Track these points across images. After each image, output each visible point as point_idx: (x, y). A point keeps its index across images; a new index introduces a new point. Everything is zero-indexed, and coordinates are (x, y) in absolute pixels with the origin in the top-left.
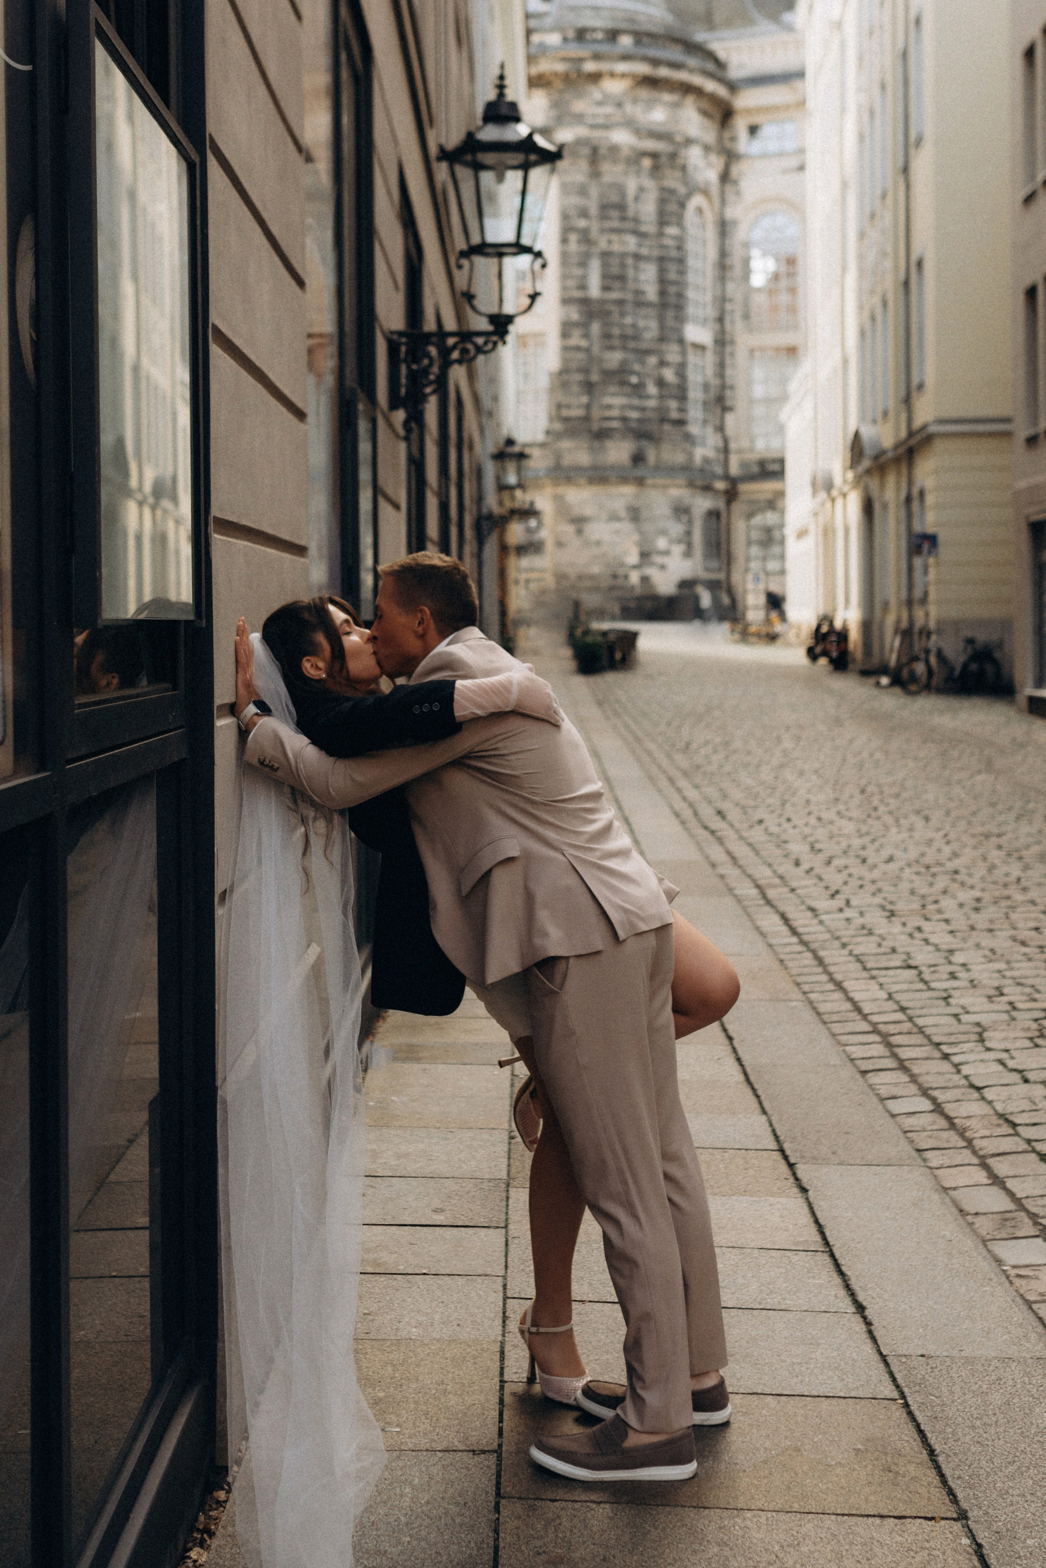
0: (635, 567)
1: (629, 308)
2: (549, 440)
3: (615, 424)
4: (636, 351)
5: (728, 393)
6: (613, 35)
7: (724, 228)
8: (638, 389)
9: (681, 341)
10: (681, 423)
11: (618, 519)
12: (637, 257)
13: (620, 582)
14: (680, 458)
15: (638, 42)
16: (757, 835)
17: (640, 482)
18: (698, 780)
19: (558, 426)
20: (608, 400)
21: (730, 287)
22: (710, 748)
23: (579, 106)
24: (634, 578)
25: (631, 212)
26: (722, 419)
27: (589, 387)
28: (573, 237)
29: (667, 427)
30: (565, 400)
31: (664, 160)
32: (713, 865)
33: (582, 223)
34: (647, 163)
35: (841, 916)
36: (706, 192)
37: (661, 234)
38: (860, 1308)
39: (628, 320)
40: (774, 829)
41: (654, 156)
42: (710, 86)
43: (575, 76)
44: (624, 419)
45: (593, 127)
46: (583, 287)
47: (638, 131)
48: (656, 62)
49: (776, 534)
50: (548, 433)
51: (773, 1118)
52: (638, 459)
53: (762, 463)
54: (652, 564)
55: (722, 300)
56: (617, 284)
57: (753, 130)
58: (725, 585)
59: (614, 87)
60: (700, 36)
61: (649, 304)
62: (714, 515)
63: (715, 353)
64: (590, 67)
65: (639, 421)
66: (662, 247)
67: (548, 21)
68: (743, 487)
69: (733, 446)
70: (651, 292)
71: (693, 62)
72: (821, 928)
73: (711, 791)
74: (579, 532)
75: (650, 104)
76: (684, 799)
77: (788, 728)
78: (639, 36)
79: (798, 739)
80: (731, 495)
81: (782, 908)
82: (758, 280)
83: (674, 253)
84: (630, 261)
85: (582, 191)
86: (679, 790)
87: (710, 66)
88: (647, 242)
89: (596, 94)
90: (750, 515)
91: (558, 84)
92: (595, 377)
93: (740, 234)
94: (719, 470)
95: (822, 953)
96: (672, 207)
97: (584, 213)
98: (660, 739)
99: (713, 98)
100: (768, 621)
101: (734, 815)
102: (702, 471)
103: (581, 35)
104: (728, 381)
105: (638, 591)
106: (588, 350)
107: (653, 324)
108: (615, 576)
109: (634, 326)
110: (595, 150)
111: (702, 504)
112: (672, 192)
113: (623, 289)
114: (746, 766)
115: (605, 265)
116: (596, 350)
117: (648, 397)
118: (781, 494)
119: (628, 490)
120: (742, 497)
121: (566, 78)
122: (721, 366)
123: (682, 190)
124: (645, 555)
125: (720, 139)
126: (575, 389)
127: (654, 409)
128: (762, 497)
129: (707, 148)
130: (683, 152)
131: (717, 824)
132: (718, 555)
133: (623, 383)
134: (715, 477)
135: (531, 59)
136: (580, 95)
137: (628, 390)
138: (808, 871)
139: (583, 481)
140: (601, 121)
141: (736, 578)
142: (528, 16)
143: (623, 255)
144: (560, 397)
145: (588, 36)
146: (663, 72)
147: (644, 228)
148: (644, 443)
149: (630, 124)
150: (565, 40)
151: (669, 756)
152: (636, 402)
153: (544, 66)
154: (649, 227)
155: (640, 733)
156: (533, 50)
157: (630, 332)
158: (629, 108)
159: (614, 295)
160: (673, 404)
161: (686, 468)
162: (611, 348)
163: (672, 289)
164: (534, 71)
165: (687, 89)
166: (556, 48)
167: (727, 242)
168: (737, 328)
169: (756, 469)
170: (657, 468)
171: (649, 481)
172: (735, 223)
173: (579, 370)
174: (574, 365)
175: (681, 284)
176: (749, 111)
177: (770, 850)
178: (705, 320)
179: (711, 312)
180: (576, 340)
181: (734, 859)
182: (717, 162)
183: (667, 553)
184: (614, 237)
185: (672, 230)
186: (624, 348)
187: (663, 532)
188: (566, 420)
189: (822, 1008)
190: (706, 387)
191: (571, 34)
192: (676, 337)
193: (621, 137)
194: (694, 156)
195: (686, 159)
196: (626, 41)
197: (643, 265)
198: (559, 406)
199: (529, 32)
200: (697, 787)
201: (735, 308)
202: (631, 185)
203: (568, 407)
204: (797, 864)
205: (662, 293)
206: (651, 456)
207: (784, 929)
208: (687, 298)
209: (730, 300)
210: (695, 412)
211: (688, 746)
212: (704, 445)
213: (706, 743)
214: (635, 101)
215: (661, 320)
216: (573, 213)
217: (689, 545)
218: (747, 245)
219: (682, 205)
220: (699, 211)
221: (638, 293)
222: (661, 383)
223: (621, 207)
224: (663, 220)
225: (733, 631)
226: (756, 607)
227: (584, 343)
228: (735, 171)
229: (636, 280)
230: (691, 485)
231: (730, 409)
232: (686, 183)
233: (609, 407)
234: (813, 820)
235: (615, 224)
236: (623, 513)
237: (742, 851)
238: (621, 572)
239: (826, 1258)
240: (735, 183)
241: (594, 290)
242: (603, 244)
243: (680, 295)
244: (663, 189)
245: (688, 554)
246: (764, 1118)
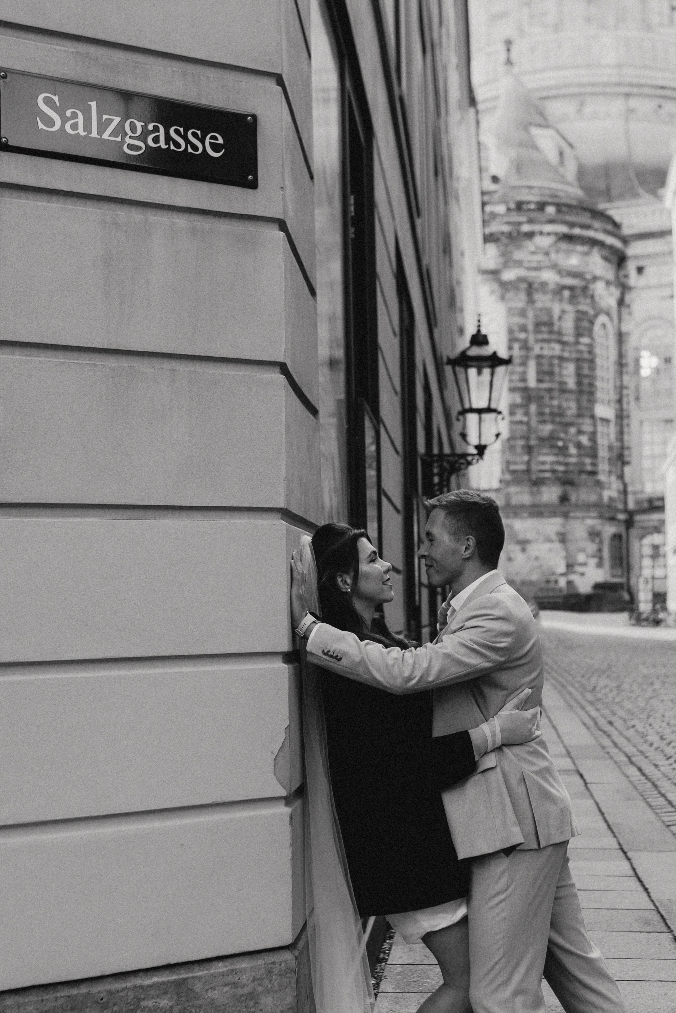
0: (562, 575)
1: (556, 394)
2: (502, 486)
3: (547, 475)
4: (561, 423)
5: (626, 452)
6: (541, 206)
7: (621, 338)
8: (563, 451)
9: (593, 417)
10: (594, 473)
11: (550, 541)
12: (561, 359)
13: (552, 585)
14: (593, 498)
15: (559, 211)
16: (630, 733)
17: (566, 516)
18: (599, 706)
19: (508, 477)
20: (542, 458)
21: (626, 378)
22: (607, 690)
23: (518, 255)
24: (562, 582)
25: (556, 328)
26: (622, 471)
27: (529, 449)
28: (516, 346)
29: (584, 476)
30: (512, 458)
31: (578, 292)
32: (604, 747)
33: (522, 336)
34: (566, 293)
35: (671, 767)
36: (608, 314)
37: (577, 343)
38: (646, 889)
39: (555, 403)
40: (641, 729)
41: (572, 288)
42: (610, 240)
43: (516, 234)
44: (553, 471)
45: (529, 269)
46: (524, 380)
47: (560, 272)
48: (572, 225)
49: (662, 551)
50: (501, 481)
51: (620, 839)
52: (564, 499)
53: (650, 501)
54: (574, 572)
55: (621, 388)
56: (547, 378)
57: (640, 270)
58: (626, 587)
59: (544, 242)
60: (601, 206)
61: (571, 392)
62: (617, 537)
63: (616, 424)
64: (526, 228)
65: (565, 472)
66: (578, 351)
67: (496, 197)
68: (637, 518)
69: (630, 489)
70: (571, 383)
71: (597, 224)
72: (658, 773)
73: (606, 712)
74: (524, 550)
75: (568, 253)
76: (589, 716)
77: (658, 677)
78: (559, 207)
79: (664, 683)
80: (629, 524)
81: (639, 764)
82: (645, 372)
83: (586, 356)
84: (556, 361)
85: (523, 313)
86: (587, 712)
87: (610, 227)
88: (567, 348)
89: (530, 245)
90: (642, 537)
91: (504, 240)
92: (533, 442)
93: (632, 342)
94: (620, 506)
95: (657, 783)
96: (585, 324)
97: (523, 329)
98: (577, 685)
99: (611, 248)
100: (654, 611)
101: (619, 723)
102: (609, 506)
103: (519, 206)
104: (626, 444)
105: (565, 592)
106: (528, 424)
107: (573, 405)
108: (548, 582)
109: (560, 407)
110: (530, 285)
111: (609, 530)
112: (584, 313)
113: (552, 381)
114: (629, 698)
115: (539, 364)
116: (534, 423)
117: (570, 456)
118: (663, 522)
119: (558, 521)
120: (636, 525)
121: (510, 235)
122: (621, 434)
123: (591, 312)
124: (570, 566)
125: (617, 277)
126: (519, 450)
127: (575, 464)
128: (651, 524)
129: (608, 283)
130: (592, 286)
131: (608, 728)
132: (621, 565)
133: (553, 447)
134: (618, 511)
135: (485, 223)
136: (519, 247)
137: (556, 451)
138: (657, 749)
139: (525, 515)
140: (534, 265)
141: (633, 581)
142: (483, 193)
143: (552, 357)
144: (509, 457)
145: (525, 207)
146: (577, 231)
147: (565, 339)
148: (569, 488)
149: (554, 267)
150: (509, 209)
151: (582, 695)
152: (561, 459)
153: (495, 227)
154: (570, 338)
155: (564, 683)
156: (486, 217)
157: (556, 410)
158: (553, 256)
159: (545, 385)
160: (588, 461)
161: (597, 505)
162: (544, 422)
163: (586, 381)
164: (487, 231)
165: (594, 243)
166: (502, 215)
167: (624, 347)
168: (631, 407)
169: (646, 505)
170: (577, 506)
171: (572, 514)
172: (628, 334)
173: (522, 438)
174: (518, 434)
175: (593, 377)
176: (636, 257)
177: (637, 739)
178: (609, 401)
179: (613, 396)
180: (519, 417)
181: (615, 744)
182: (616, 292)
183: (585, 564)
184: (545, 345)
185: (585, 340)
186: (553, 422)
187: (583, 550)
188: (513, 472)
189: (653, 804)
190: (610, 448)
191: (512, 206)
192: (589, 414)
193: (549, 276)
194: (599, 288)
195: (593, 291)
196: (551, 210)
197: (565, 364)
198: (508, 463)
199: (484, 204)
200: (597, 710)
201: (630, 393)
202: (556, 308)
203: (515, 463)
204: (651, 745)
205: (579, 383)
206: (573, 498)
207: (638, 773)
208: (596, 387)
209: (627, 388)
210: (603, 467)
211: (594, 688)
212: (610, 488)
213: (606, 687)
214: (558, 251)
215: (578, 402)
216: (516, 328)
217: (601, 559)
218: (637, 349)
219: (592, 323)
220: (604, 326)
221: (562, 383)
222: (579, 446)
223: (550, 324)
224: (578, 334)
225: (630, 618)
226: (646, 602)
227: (525, 419)
228: (628, 298)
229: (561, 375)
230: (601, 517)
231: (628, 463)
232: (594, 308)
233: (543, 463)
234: (664, 725)
235: (545, 336)
236: (554, 537)
237: (620, 741)
238: (553, 578)
239: (635, 879)
240: (629, 306)
241: (532, 383)
242: (537, 350)
243: (591, 385)
244: (578, 312)
245: (600, 565)
246: (615, 839)
